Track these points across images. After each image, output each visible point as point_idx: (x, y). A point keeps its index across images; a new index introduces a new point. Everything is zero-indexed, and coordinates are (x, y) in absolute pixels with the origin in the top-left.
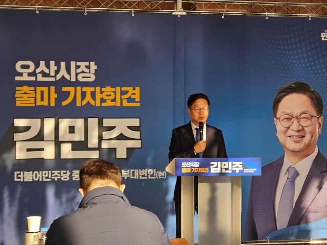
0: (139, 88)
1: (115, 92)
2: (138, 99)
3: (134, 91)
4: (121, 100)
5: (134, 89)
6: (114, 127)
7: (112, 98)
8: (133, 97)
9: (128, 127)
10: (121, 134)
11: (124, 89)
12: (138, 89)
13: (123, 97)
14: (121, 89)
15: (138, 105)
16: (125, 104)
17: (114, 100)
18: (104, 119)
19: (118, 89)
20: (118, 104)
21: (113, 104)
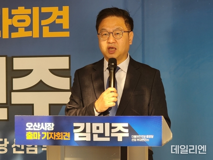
0: (68, 7)
1: (31, 16)
2: (66, 26)
3: (60, 13)
4: (41, 27)
5: (61, 9)
6: (30, 71)
7: (27, 24)
8: (58, 21)
9: (51, 71)
10: (41, 81)
11: (45, 10)
12: (66, 9)
13: (44, 22)
14: (40, 10)
15: (67, 34)
16: (47, 33)
17: (29, 28)
18: (14, 59)
19: (36, 10)
20: (36, 35)
21: (28, 34)
